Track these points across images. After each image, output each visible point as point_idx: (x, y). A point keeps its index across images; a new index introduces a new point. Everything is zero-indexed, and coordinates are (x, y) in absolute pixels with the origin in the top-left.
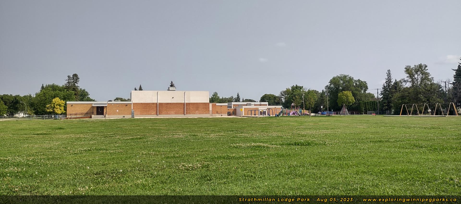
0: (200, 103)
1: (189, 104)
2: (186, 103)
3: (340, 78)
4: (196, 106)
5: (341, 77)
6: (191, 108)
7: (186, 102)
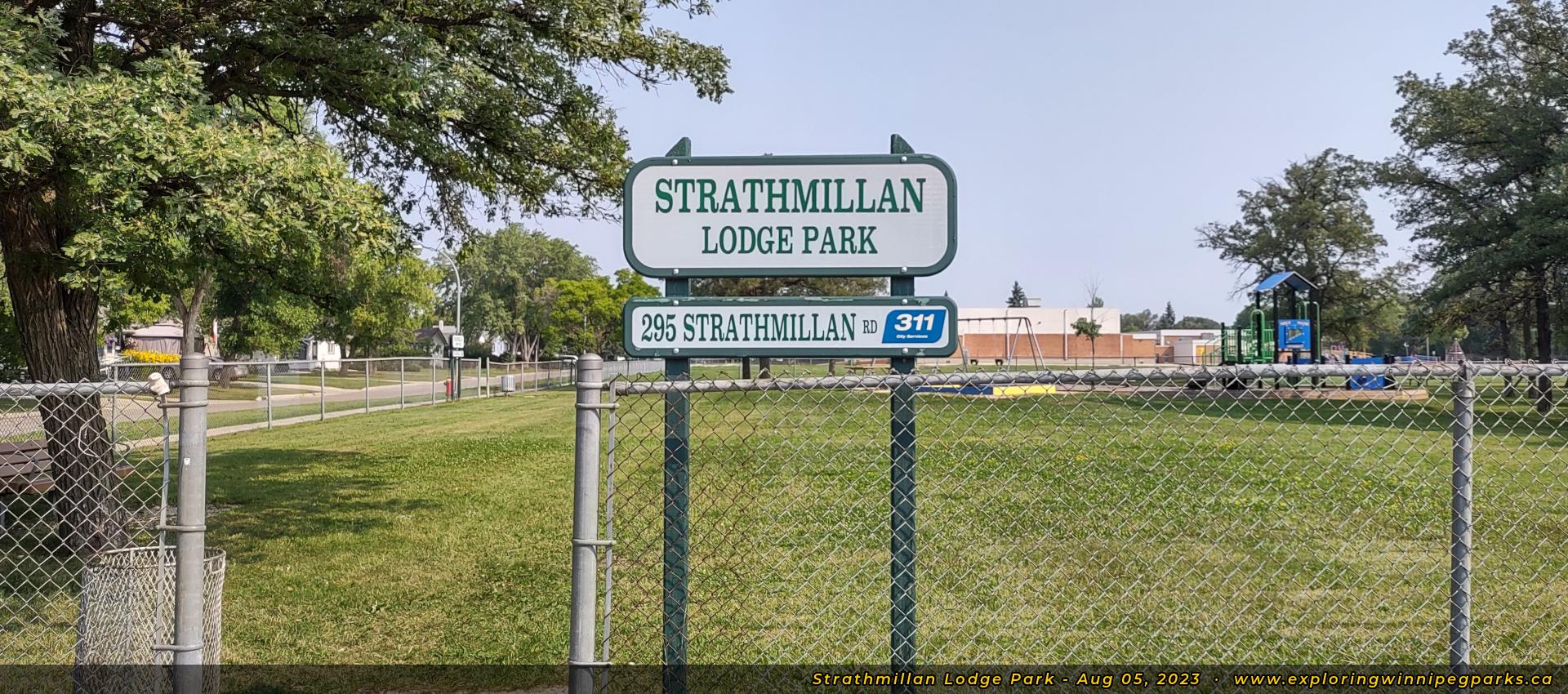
2: (1069, 335)
6: (1079, 346)
7: (1068, 332)
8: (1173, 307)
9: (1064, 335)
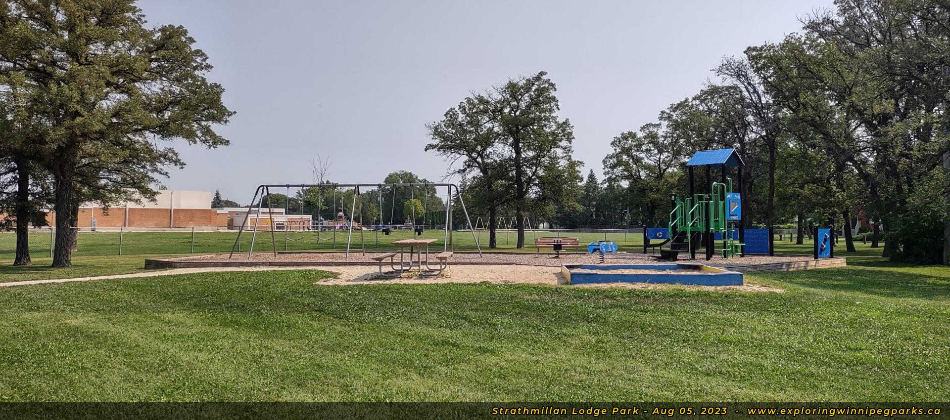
0: (196, 210)
1: (179, 210)
2: (174, 210)
3: (399, 175)
4: (190, 214)
5: (401, 175)
6: (181, 218)
7: (174, 207)
8: (220, 193)
9: (171, 210)
